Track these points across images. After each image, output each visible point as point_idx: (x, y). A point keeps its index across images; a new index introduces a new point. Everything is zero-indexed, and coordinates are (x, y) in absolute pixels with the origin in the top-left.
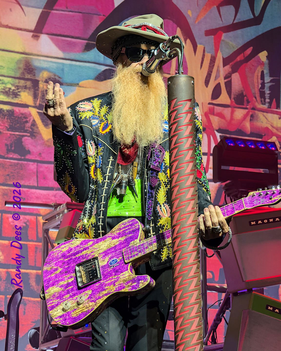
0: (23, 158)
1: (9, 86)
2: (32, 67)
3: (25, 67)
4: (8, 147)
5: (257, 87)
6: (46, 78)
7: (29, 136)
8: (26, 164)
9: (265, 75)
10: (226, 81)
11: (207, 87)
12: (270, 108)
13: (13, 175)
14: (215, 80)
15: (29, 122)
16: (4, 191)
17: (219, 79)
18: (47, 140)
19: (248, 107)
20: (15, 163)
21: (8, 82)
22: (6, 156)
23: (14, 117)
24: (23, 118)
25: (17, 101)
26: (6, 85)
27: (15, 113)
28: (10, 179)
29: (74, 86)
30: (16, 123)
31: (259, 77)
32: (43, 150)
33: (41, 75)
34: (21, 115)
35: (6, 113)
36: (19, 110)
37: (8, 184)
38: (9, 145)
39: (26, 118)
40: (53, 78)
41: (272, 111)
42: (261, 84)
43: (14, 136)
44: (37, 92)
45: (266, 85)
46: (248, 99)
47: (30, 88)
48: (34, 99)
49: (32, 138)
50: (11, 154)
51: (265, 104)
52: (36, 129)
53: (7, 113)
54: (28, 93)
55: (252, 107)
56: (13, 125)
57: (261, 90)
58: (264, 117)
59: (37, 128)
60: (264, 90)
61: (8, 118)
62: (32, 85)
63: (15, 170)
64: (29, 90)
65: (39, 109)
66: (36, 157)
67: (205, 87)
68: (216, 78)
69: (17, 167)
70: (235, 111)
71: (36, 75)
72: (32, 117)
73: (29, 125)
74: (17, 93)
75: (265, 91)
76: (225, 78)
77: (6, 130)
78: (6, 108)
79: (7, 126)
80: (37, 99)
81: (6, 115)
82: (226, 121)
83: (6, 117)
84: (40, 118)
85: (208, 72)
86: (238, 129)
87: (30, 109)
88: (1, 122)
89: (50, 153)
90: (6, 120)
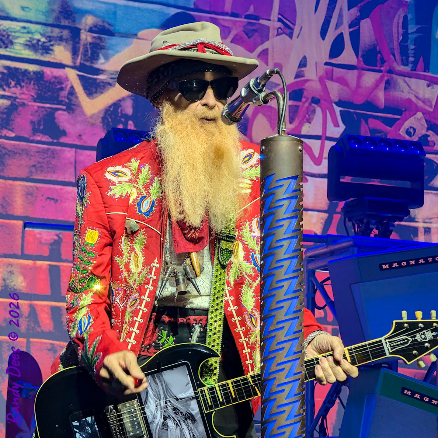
0: (55, 141)
1: (37, 36)
2: (71, 9)
3: (61, 9)
4: (34, 125)
5: (397, 39)
6: (91, 26)
7: (64, 110)
8: (60, 150)
9: (409, 22)
10: (351, 30)
11: (323, 39)
12: (415, 70)
13: (41, 167)
14: (336, 29)
15: (65, 89)
16: (28, 189)
17: (342, 27)
18: (90, 115)
19: (382, 68)
20: (44, 149)
21: (36, 31)
22: (32, 138)
23: (44, 81)
24: (56, 84)
25: (49, 58)
26: (33, 35)
27: (45, 75)
28: (36, 171)
29: (130, 38)
30: (46, 91)
31: (401, 25)
32: (85, 130)
33: (83, 21)
34: (54, 79)
35: (32, 76)
36: (52, 73)
37: (33, 179)
38: (36, 123)
39: (61, 83)
40: (100, 26)
41: (417, 74)
42: (402, 35)
43: (43, 109)
44: (77, 45)
45: (409, 36)
46: (383, 58)
47: (67, 39)
48: (73, 56)
49: (69, 113)
50: (39, 136)
51: (407, 65)
52: (75, 100)
53: (34, 76)
54: (65, 46)
55: (388, 68)
56: (43, 93)
57: (402, 44)
58: (406, 84)
59: (77, 98)
60: (406, 44)
61: (36, 83)
62: (71, 35)
63: (44, 159)
64: (66, 42)
65: (79, 71)
66: (74, 140)
67: (321, 39)
68: (337, 27)
69: (48, 154)
70: (364, 74)
71: (77, 21)
72: (69, 82)
73: (65, 94)
74: (48, 47)
75: (409, 46)
76: (350, 27)
77: (32, 100)
78: (32, 68)
79: (33, 94)
80: (78, 56)
81: (32, 79)
82: (350, 89)
83: (32, 82)
84: (81, 83)
85: (326, 17)
86: (366, 101)
87: (67, 70)
88: (24, 89)
89: (94, 134)
90: (32, 86)
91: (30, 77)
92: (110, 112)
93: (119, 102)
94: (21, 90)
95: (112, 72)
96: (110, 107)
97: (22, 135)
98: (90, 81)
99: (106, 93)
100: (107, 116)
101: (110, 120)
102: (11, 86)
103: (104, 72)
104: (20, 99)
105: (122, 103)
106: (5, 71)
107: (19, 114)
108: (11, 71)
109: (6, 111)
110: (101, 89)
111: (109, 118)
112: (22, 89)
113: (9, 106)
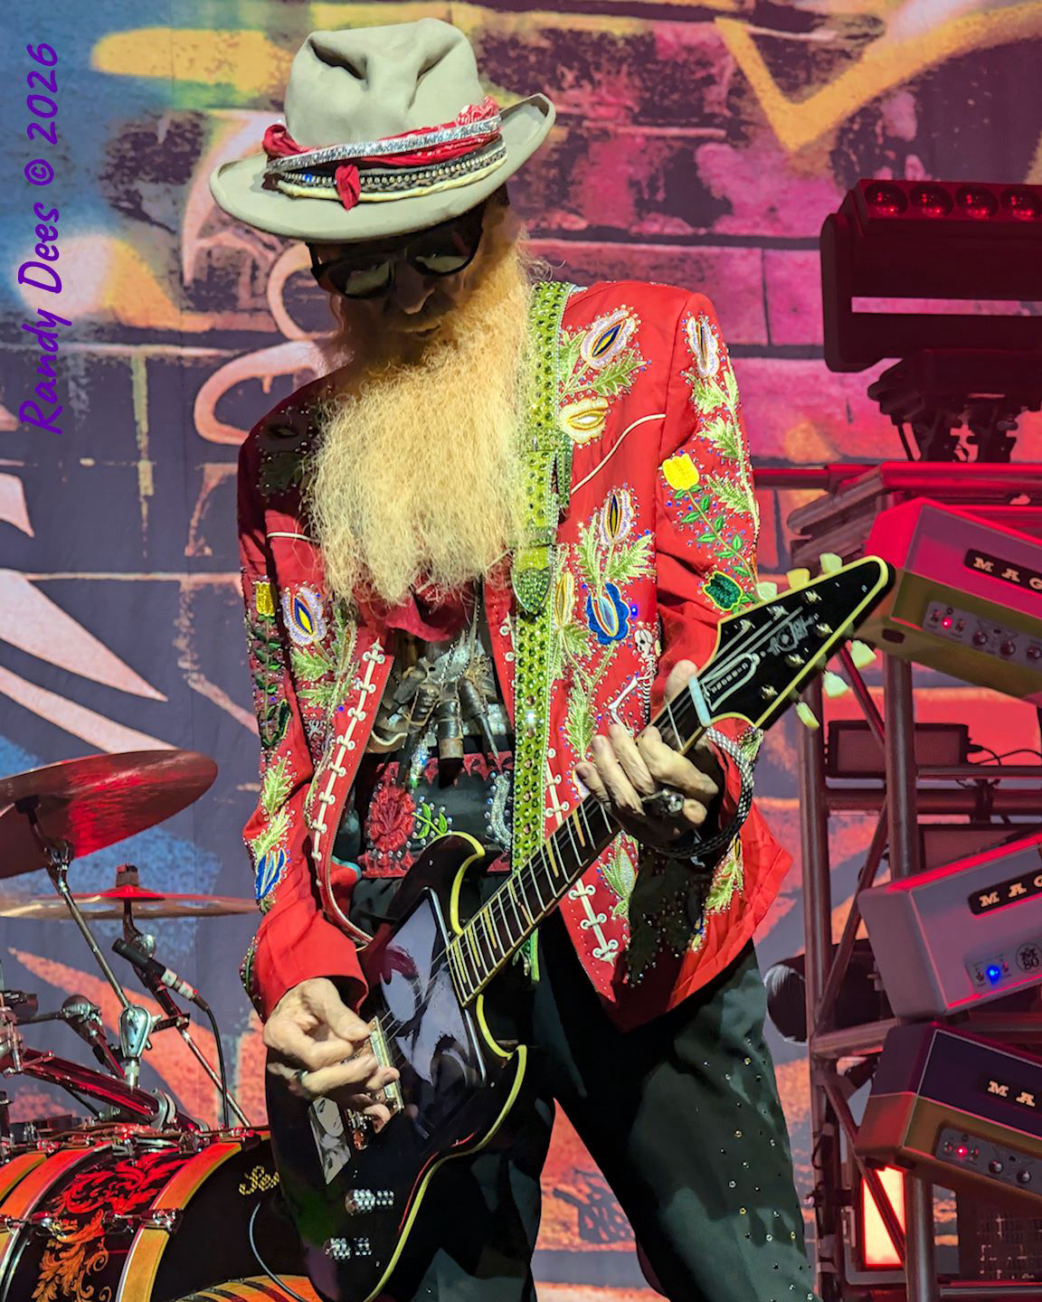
0: (702, 231)
4: (640, 192)
7: (722, 141)
8: (717, 257)
15: (717, 79)
18: (797, 148)
20: (671, 258)
22: (634, 229)
23: (657, 62)
24: (693, 67)
27: (660, 45)
30: (667, 90)
32: (785, 192)
34: (684, 55)
35: (622, 49)
36: (678, 36)
38: (644, 184)
39: (704, 63)
43: (660, 144)
49: (734, 147)
50: (655, 221)
52: (749, 110)
53: (629, 49)
56: (656, 98)
59: (755, 101)
61: (634, 68)
65: (757, 24)
66: (756, 225)
69: (684, 271)
72: (730, 58)
77: (628, 121)
78: (621, 28)
79: (629, 103)
81: (621, 61)
83: (625, 68)
84: (764, 58)
87: (721, 23)
88: (604, 91)
89: (812, 203)
90: (624, 80)
91: (618, 55)
92: (851, 136)
93: (875, 105)
94: (593, 93)
95: (850, 21)
96: (851, 120)
97: (605, 223)
98: (789, 50)
99: (837, 82)
100: (845, 148)
101: (854, 158)
102: (565, 85)
103: (827, 22)
104: (594, 120)
105: (884, 107)
106: (545, 43)
107: (593, 164)
108: (561, 42)
109: (555, 156)
110: (823, 70)
111: (851, 152)
112: (597, 91)
113: (563, 143)
